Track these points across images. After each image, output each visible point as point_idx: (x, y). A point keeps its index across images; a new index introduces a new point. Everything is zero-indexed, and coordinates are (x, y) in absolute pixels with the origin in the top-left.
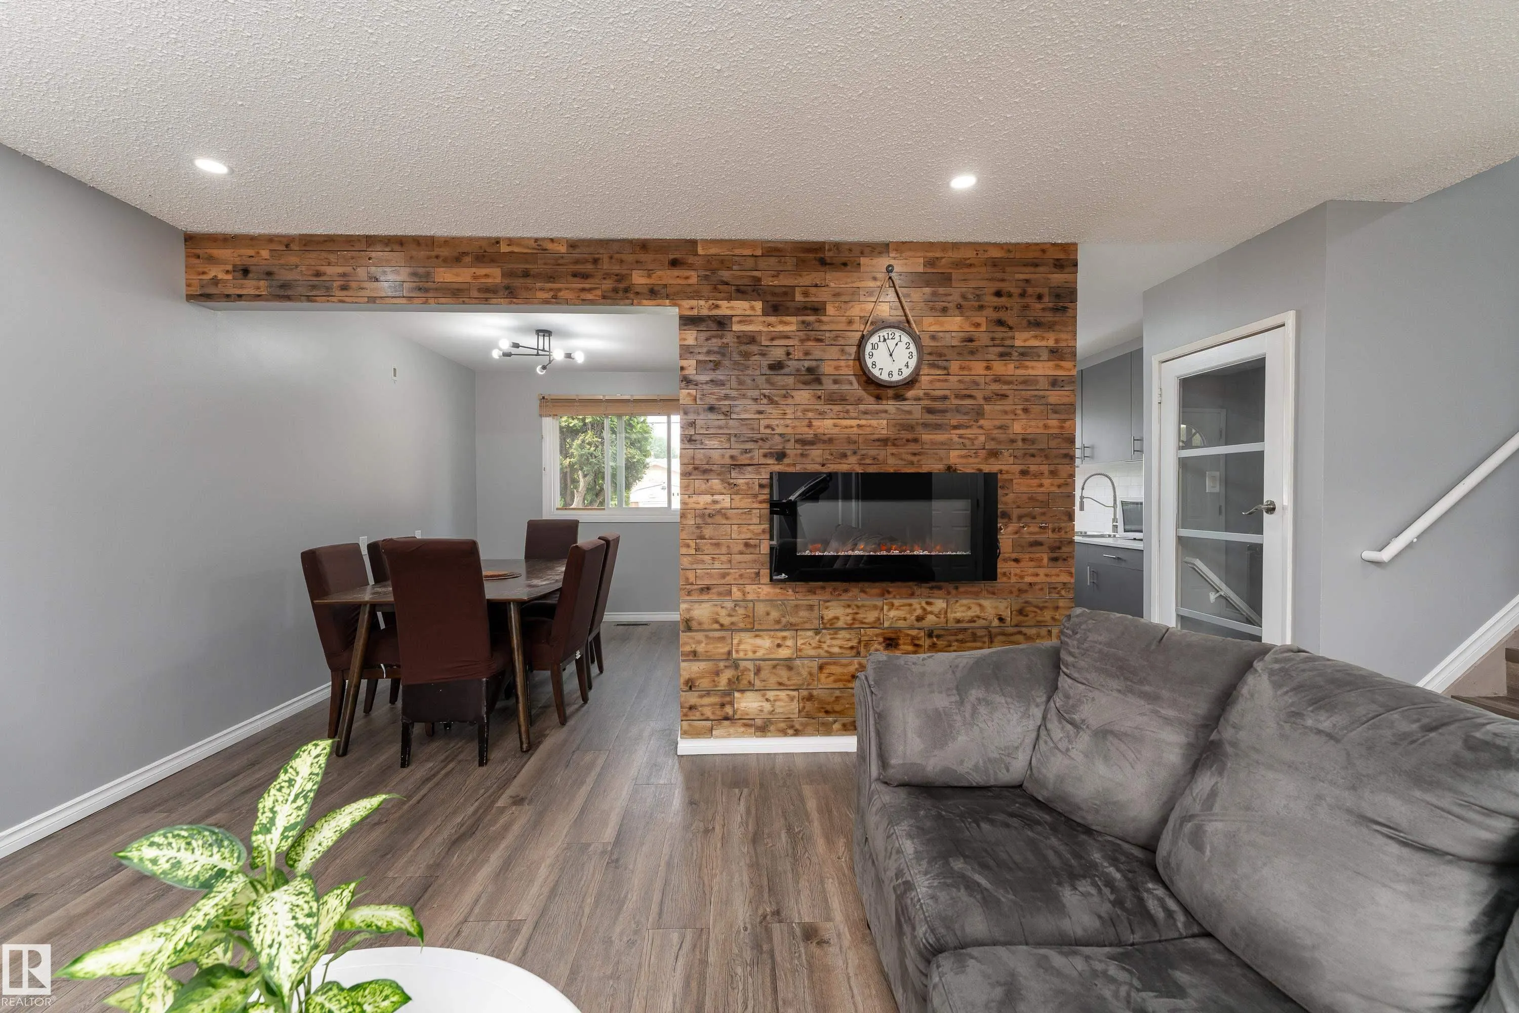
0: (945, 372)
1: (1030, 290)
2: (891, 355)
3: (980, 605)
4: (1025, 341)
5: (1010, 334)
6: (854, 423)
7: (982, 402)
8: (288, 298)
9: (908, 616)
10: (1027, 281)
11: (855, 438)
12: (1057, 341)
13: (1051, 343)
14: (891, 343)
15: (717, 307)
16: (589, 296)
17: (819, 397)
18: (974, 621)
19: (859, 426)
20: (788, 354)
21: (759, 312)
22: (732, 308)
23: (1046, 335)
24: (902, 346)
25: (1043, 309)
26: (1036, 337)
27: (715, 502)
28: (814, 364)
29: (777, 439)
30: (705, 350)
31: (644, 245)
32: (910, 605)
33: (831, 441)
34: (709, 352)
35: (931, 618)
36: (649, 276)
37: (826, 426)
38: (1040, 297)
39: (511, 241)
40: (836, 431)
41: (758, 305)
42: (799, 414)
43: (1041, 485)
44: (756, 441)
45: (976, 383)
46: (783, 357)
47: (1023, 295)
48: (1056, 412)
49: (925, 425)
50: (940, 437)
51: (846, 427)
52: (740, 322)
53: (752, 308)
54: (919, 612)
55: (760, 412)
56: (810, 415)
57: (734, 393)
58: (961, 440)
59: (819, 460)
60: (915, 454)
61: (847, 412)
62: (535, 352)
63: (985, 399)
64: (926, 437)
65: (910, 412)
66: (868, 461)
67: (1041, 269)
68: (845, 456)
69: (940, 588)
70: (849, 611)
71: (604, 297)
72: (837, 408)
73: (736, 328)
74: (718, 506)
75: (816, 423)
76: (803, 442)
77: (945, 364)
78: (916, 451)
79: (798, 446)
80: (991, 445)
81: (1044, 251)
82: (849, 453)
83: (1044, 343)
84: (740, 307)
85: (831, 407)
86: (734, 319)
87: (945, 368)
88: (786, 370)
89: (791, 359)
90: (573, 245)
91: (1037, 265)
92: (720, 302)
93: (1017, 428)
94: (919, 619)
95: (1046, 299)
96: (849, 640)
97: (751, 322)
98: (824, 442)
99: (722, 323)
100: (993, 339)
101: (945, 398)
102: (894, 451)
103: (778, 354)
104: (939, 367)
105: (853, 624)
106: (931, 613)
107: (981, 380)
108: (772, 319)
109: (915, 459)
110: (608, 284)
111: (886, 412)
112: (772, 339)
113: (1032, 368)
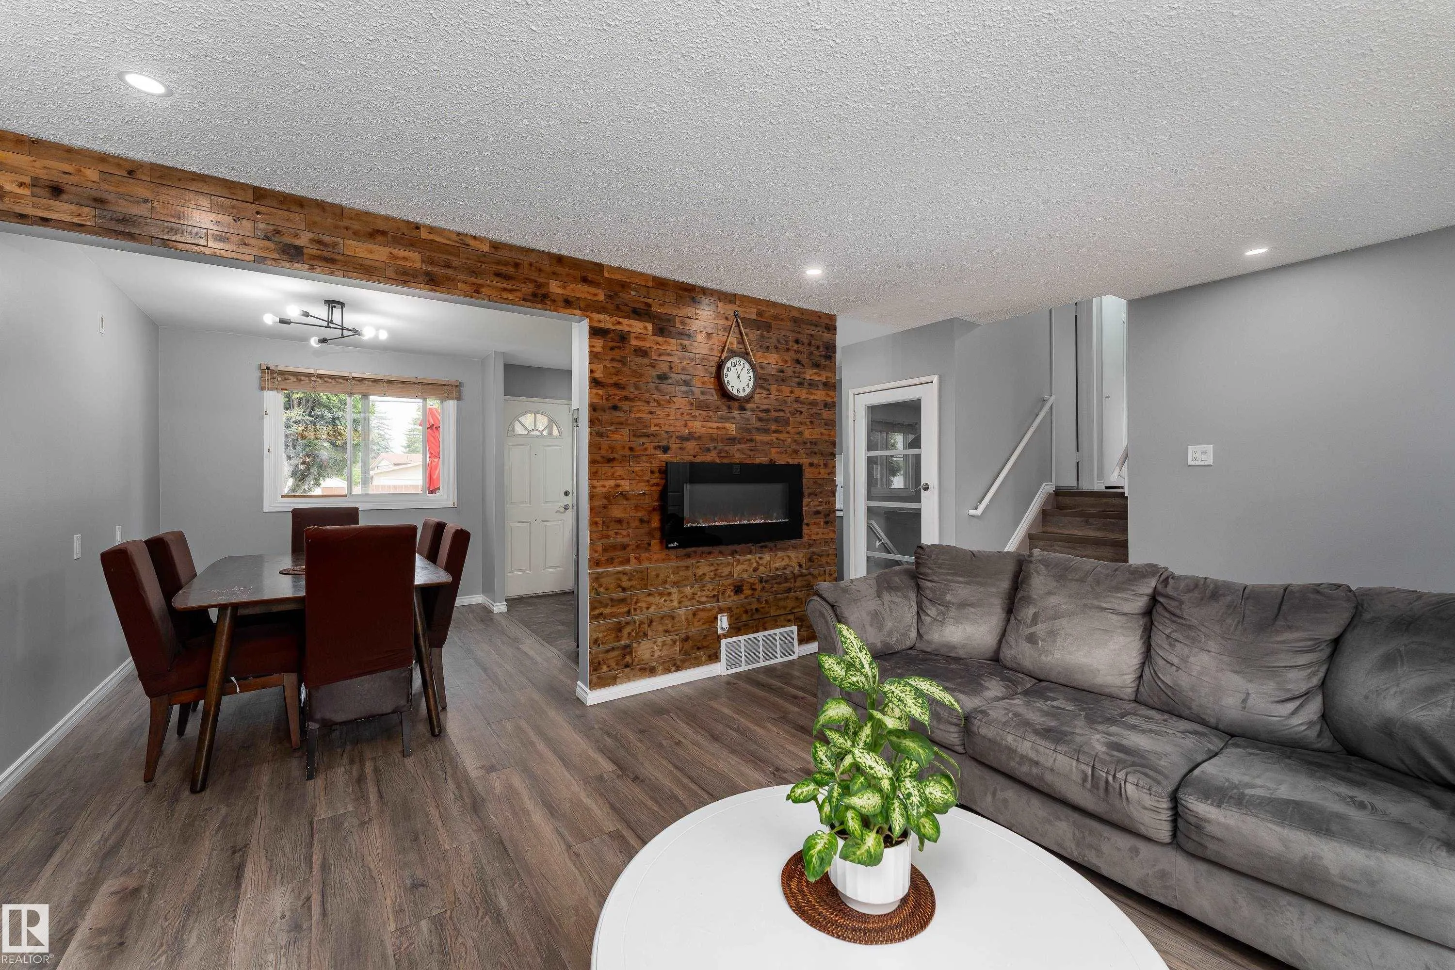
0: (768, 392)
1: (813, 342)
2: (739, 377)
3: (789, 557)
4: (811, 376)
5: (803, 370)
6: (715, 425)
7: (788, 415)
8: (131, 237)
9: (748, 569)
10: (812, 335)
11: (715, 436)
12: (827, 378)
13: (823, 379)
14: (739, 368)
15: (619, 323)
16: (510, 296)
17: (692, 404)
18: (786, 569)
19: (718, 428)
20: (671, 368)
21: (650, 332)
22: (630, 326)
23: (821, 373)
24: (745, 370)
25: (820, 356)
26: (816, 374)
27: (617, 486)
28: (688, 378)
29: (664, 435)
30: (609, 358)
31: (560, 260)
32: (750, 560)
33: (700, 438)
34: (613, 360)
35: (762, 568)
36: (564, 288)
37: (697, 426)
38: (818, 347)
39: (432, 229)
40: (703, 430)
41: (650, 326)
42: (678, 416)
43: (820, 473)
44: (649, 436)
45: (785, 402)
46: (667, 370)
47: (810, 344)
48: (826, 425)
49: (758, 429)
50: (766, 438)
51: (710, 428)
52: (636, 338)
53: (646, 328)
54: (755, 565)
55: (651, 413)
56: (686, 417)
57: (632, 396)
58: (777, 441)
59: (692, 452)
60: (751, 450)
61: (710, 417)
62: (325, 324)
63: (791, 413)
64: (758, 438)
65: (748, 420)
66: (723, 455)
67: (819, 329)
68: (708, 450)
69: (766, 547)
70: (712, 568)
71: (524, 300)
72: (704, 413)
73: (634, 342)
74: (619, 490)
75: (690, 424)
76: (682, 438)
77: (768, 386)
78: (753, 448)
79: (678, 441)
80: (794, 446)
81: (820, 317)
82: (712, 448)
83: (820, 379)
84: (636, 326)
85: (699, 412)
86: (632, 335)
87: (768, 390)
88: (669, 381)
89: (672, 372)
90: (496, 246)
91: (816, 326)
92: (621, 320)
93: (807, 434)
94: (755, 570)
95: (821, 349)
96: (712, 591)
97: (644, 340)
98: (695, 439)
99: (623, 338)
100: (794, 372)
101: (768, 411)
102: (739, 447)
103: (664, 367)
104: (764, 389)
105: (715, 578)
106: (762, 565)
107: (789, 400)
108: (659, 339)
109: (751, 453)
110: (528, 288)
111: (734, 418)
112: (660, 355)
113: (815, 394)
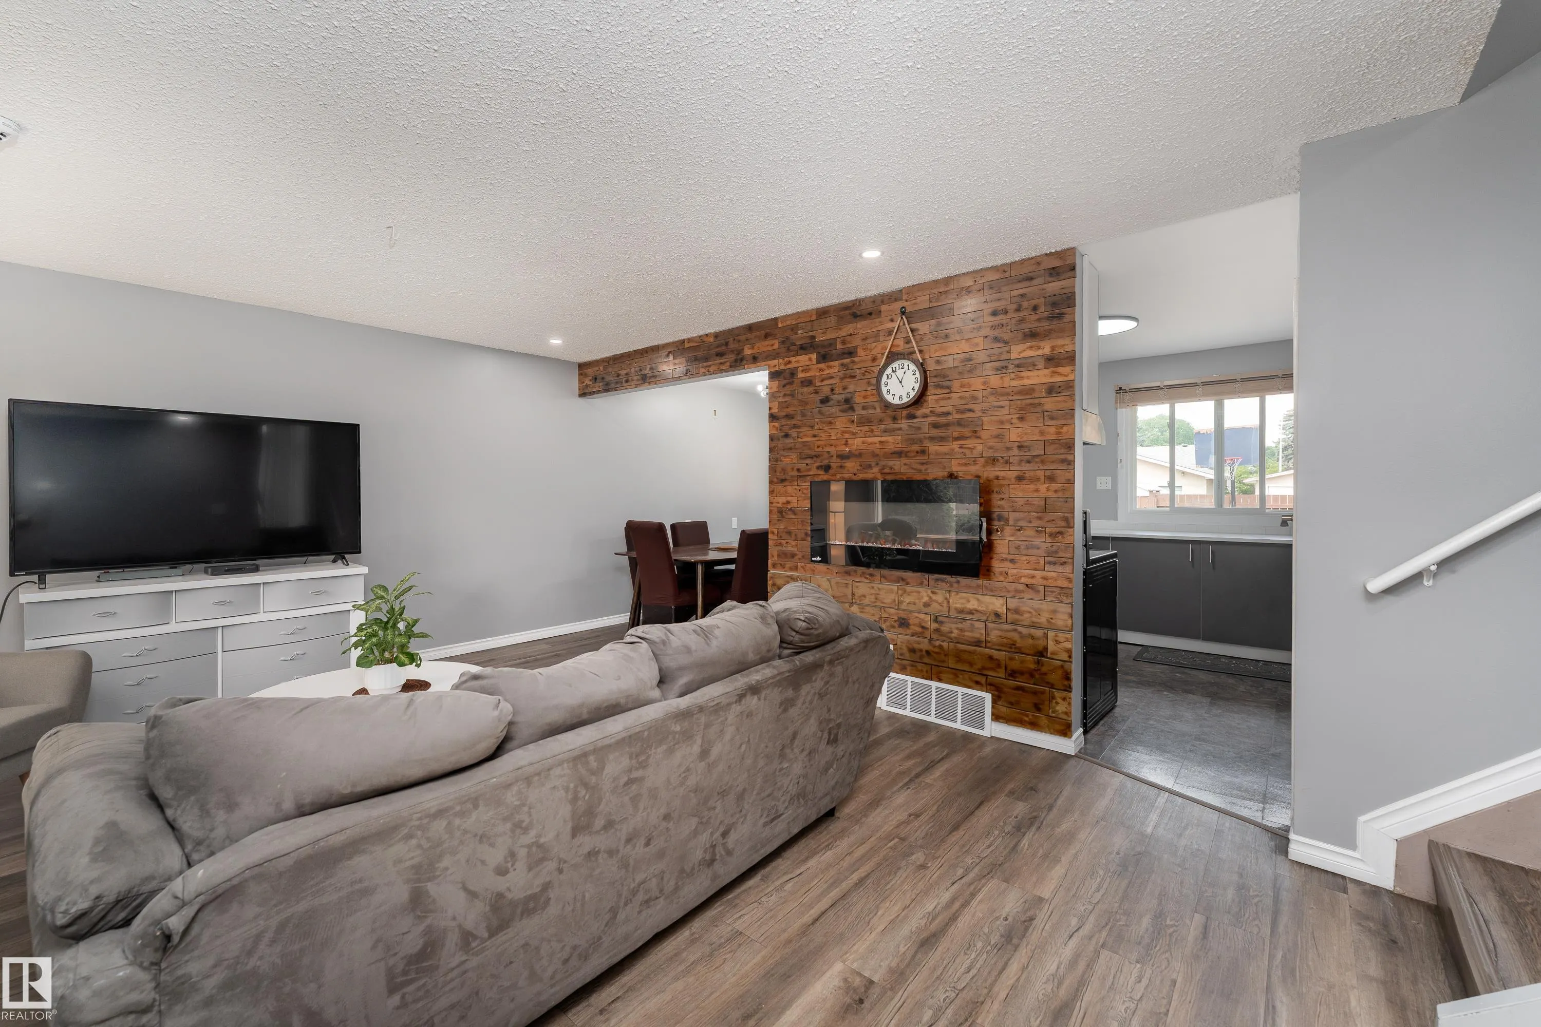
0: (948, 391)
1: (1025, 304)
2: (901, 382)
3: (978, 600)
4: (1021, 353)
5: (1007, 348)
6: (877, 440)
7: (980, 414)
8: (608, 390)
9: (917, 601)
10: (1023, 296)
11: (877, 452)
12: (1053, 348)
13: (1047, 350)
14: (900, 373)
15: (790, 362)
16: (723, 367)
17: (853, 421)
18: (973, 614)
19: (881, 442)
20: (832, 390)
21: (814, 361)
22: (798, 362)
23: (1042, 344)
24: (909, 373)
25: (1039, 320)
26: (1031, 347)
27: (788, 502)
28: (849, 396)
29: (826, 455)
30: (782, 394)
31: (750, 328)
32: (919, 592)
33: (860, 455)
34: (785, 395)
35: (934, 605)
36: (753, 348)
37: (857, 444)
38: (1035, 308)
39: (689, 340)
40: (864, 447)
41: (814, 356)
42: (839, 435)
43: (1037, 490)
44: (812, 458)
45: (974, 398)
46: (829, 393)
47: (1018, 310)
48: (1052, 419)
49: (932, 439)
50: (943, 448)
51: (871, 443)
52: (803, 371)
53: (810, 359)
54: (926, 599)
55: (815, 436)
56: (847, 436)
57: (798, 423)
58: (961, 450)
59: (852, 471)
60: (923, 464)
61: (872, 431)
63: (983, 411)
64: (933, 448)
65: (919, 428)
66: (887, 471)
67: (1035, 282)
68: (870, 467)
69: (943, 581)
70: (873, 591)
71: (731, 366)
72: (866, 429)
73: (801, 375)
74: (789, 506)
75: (850, 442)
76: (842, 457)
77: (948, 383)
78: (924, 461)
79: (838, 460)
80: (989, 453)
81: (1039, 264)
82: (873, 464)
83: (1040, 352)
84: (803, 360)
85: (859, 428)
86: (800, 369)
87: (948, 388)
88: (831, 403)
89: (834, 394)
90: (716, 335)
91: (1031, 279)
92: (791, 359)
93: (1015, 435)
94: (926, 605)
95: (1042, 309)
96: (873, 615)
97: (809, 370)
98: (856, 456)
99: (793, 373)
100: (990, 356)
101: (948, 413)
102: (907, 462)
103: (826, 391)
104: (943, 387)
105: (875, 602)
106: (936, 601)
107: (980, 395)
108: (822, 366)
109: (923, 468)
110: (732, 357)
111: (900, 429)
112: (822, 381)
113: (1028, 378)
